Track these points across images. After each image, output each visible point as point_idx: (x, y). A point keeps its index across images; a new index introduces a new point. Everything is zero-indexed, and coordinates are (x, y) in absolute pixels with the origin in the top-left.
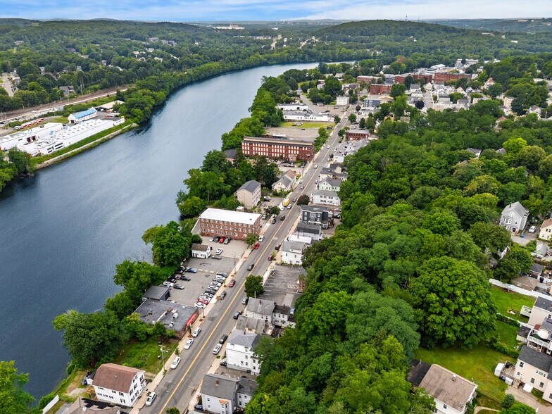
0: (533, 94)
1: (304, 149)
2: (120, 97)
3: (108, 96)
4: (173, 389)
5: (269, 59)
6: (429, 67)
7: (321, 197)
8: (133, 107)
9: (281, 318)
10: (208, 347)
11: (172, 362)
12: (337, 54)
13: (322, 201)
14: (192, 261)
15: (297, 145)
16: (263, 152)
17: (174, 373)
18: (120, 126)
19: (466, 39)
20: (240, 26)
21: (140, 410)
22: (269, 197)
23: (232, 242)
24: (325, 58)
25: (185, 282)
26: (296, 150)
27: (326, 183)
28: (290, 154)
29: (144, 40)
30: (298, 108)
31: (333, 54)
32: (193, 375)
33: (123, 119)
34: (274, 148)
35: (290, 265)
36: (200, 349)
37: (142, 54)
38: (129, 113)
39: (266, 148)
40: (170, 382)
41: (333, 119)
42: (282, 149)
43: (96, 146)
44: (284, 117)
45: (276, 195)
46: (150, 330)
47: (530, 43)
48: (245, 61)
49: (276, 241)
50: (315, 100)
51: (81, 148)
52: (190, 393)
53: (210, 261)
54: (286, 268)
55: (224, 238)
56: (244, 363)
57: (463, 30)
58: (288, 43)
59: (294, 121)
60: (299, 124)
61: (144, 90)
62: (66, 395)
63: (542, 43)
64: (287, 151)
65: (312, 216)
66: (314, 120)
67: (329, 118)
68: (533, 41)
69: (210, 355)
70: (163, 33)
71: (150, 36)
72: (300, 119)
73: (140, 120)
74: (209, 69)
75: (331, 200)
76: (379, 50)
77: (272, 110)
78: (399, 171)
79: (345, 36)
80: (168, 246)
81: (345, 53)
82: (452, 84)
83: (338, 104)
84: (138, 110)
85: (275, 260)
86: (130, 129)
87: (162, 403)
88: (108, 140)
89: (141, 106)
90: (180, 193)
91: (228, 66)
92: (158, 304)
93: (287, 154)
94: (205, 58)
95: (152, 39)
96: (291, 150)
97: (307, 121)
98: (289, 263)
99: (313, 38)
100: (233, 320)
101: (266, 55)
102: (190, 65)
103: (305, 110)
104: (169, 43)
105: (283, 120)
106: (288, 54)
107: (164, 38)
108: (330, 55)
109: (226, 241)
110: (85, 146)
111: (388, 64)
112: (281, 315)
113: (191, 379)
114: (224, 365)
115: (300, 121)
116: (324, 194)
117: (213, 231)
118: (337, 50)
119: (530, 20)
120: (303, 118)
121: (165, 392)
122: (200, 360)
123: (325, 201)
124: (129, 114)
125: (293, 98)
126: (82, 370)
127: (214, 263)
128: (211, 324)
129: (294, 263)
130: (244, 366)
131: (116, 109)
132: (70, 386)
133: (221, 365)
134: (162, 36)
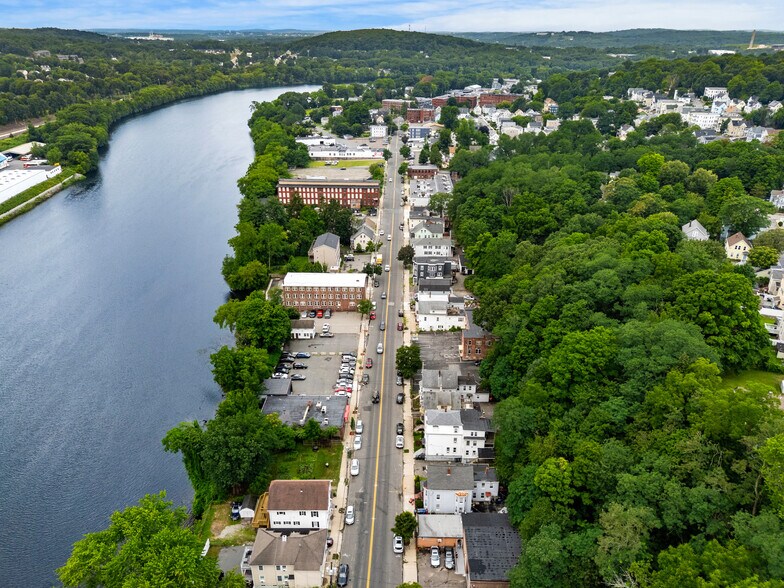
0: (621, 112)
1: (369, 191)
2: (33, 136)
3: (11, 136)
4: (371, 499)
5: (238, 81)
6: (463, 88)
7: (425, 247)
8: (71, 150)
9: (468, 391)
10: (385, 442)
11: (349, 467)
12: (332, 74)
13: (426, 253)
14: (294, 343)
15: (359, 187)
16: (311, 199)
17: (360, 480)
18: (58, 178)
19: (491, 55)
20: (164, 36)
21: (342, 531)
22: (352, 256)
23: (335, 314)
24: (317, 79)
25: (301, 371)
26: (359, 193)
27: (424, 229)
28: (350, 199)
29: (27, 54)
30: (322, 143)
31: (328, 74)
32: (387, 477)
33: (60, 167)
34: (326, 193)
35: (431, 332)
36: (375, 446)
37: (36, 74)
38: (66, 159)
39: (314, 193)
40: (361, 491)
41: (379, 155)
42: (339, 193)
43: (29, 210)
44: (310, 153)
45: (359, 251)
46: (301, 433)
47: (566, 59)
48: (205, 83)
49: (394, 307)
50: (340, 132)
51: (8, 213)
52: (397, 499)
53: (319, 341)
54: (429, 336)
55: (323, 311)
56: (451, 450)
57: (483, 44)
58: (254, 59)
59: (324, 159)
60: (333, 163)
61: (75, 124)
62: (216, 538)
63: (578, 59)
64: (345, 195)
65: (431, 270)
66: (352, 156)
67: (373, 153)
68: (569, 57)
69: (394, 451)
70: (55, 43)
71: (35, 48)
72: (332, 156)
73: (85, 168)
74: (155, 95)
75: (438, 250)
76: (386, 68)
77: (293, 146)
78: (532, 201)
79: (333, 50)
80: (270, 324)
81: (343, 71)
82: (506, 107)
83: (373, 135)
84: (80, 154)
85: (406, 329)
86: (75, 183)
87: (366, 517)
88: (45, 199)
89: (84, 146)
90: (226, 259)
91: (182, 91)
92: (287, 400)
93: (345, 200)
94: (143, 80)
95: (38, 53)
96: (351, 193)
97: (343, 159)
98: (428, 330)
99: (289, 52)
100: (398, 406)
101: (234, 75)
102: (125, 90)
103: (332, 145)
104: (70, 58)
105: (311, 159)
106: (264, 74)
107: (58, 52)
108: (324, 75)
109: (327, 314)
110: (13, 210)
111: (410, 85)
112: (467, 387)
113: (387, 484)
114: (421, 458)
115: (332, 159)
116: (426, 243)
117: (303, 303)
118: (332, 68)
119: (550, 33)
120: (337, 155)
121: (362, 504)
122: (384, 459)
123: (430, 253)
124: (66, 161)
125: (308, 129)
126: (221, 503)
127: (327, 342)
128: (372, 414)
129: (435, 329)
130: (451, 453)
131: (36, 154)
132: (213, 527)
133: (417, 458)
134: (54, 47)
